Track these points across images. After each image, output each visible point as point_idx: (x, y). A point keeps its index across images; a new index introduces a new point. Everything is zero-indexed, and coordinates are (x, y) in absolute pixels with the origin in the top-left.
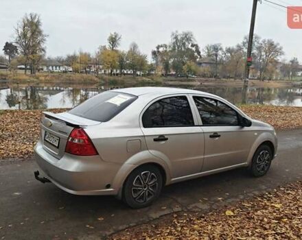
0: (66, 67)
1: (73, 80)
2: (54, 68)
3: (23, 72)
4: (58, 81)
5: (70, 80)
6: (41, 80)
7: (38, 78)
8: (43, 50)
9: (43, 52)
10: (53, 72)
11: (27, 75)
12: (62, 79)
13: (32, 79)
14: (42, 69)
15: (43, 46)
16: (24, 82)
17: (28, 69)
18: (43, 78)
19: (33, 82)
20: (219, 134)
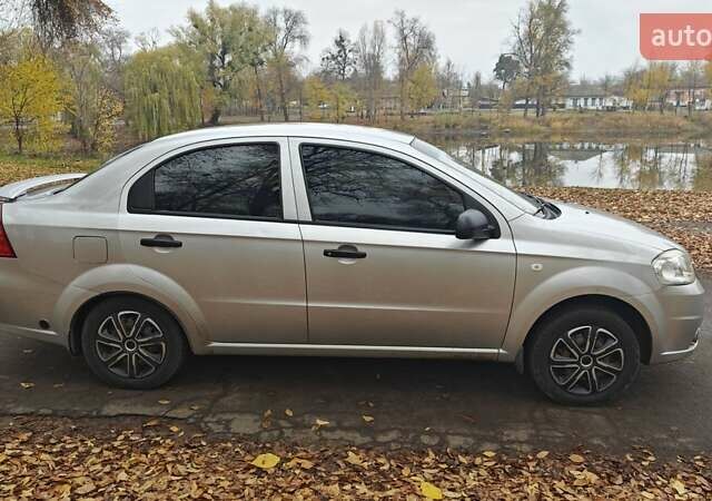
0: (616, 98)
1: (625, 127)
2: (590, 101)
3: (520, 112)
4: (591, 131)
5: (618, 127)
6: (554, 129)
7: (548, 125)
8: (567, 64)
9: (566, 69)
10: (586, 110)
11: (528, 119)
12: (600, 124)
13: (537, 127)
14: (563, 106)
15: (566, 55)
16: (520, 133)
17: (532, 106)
18: (558, 125)
19: (539, 132)
20: (361, 250)
